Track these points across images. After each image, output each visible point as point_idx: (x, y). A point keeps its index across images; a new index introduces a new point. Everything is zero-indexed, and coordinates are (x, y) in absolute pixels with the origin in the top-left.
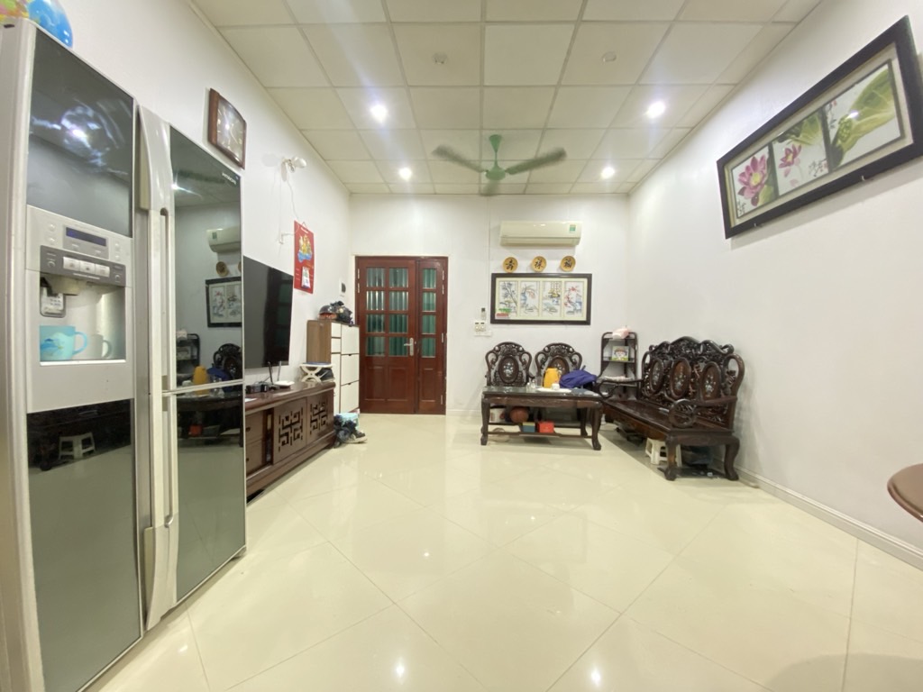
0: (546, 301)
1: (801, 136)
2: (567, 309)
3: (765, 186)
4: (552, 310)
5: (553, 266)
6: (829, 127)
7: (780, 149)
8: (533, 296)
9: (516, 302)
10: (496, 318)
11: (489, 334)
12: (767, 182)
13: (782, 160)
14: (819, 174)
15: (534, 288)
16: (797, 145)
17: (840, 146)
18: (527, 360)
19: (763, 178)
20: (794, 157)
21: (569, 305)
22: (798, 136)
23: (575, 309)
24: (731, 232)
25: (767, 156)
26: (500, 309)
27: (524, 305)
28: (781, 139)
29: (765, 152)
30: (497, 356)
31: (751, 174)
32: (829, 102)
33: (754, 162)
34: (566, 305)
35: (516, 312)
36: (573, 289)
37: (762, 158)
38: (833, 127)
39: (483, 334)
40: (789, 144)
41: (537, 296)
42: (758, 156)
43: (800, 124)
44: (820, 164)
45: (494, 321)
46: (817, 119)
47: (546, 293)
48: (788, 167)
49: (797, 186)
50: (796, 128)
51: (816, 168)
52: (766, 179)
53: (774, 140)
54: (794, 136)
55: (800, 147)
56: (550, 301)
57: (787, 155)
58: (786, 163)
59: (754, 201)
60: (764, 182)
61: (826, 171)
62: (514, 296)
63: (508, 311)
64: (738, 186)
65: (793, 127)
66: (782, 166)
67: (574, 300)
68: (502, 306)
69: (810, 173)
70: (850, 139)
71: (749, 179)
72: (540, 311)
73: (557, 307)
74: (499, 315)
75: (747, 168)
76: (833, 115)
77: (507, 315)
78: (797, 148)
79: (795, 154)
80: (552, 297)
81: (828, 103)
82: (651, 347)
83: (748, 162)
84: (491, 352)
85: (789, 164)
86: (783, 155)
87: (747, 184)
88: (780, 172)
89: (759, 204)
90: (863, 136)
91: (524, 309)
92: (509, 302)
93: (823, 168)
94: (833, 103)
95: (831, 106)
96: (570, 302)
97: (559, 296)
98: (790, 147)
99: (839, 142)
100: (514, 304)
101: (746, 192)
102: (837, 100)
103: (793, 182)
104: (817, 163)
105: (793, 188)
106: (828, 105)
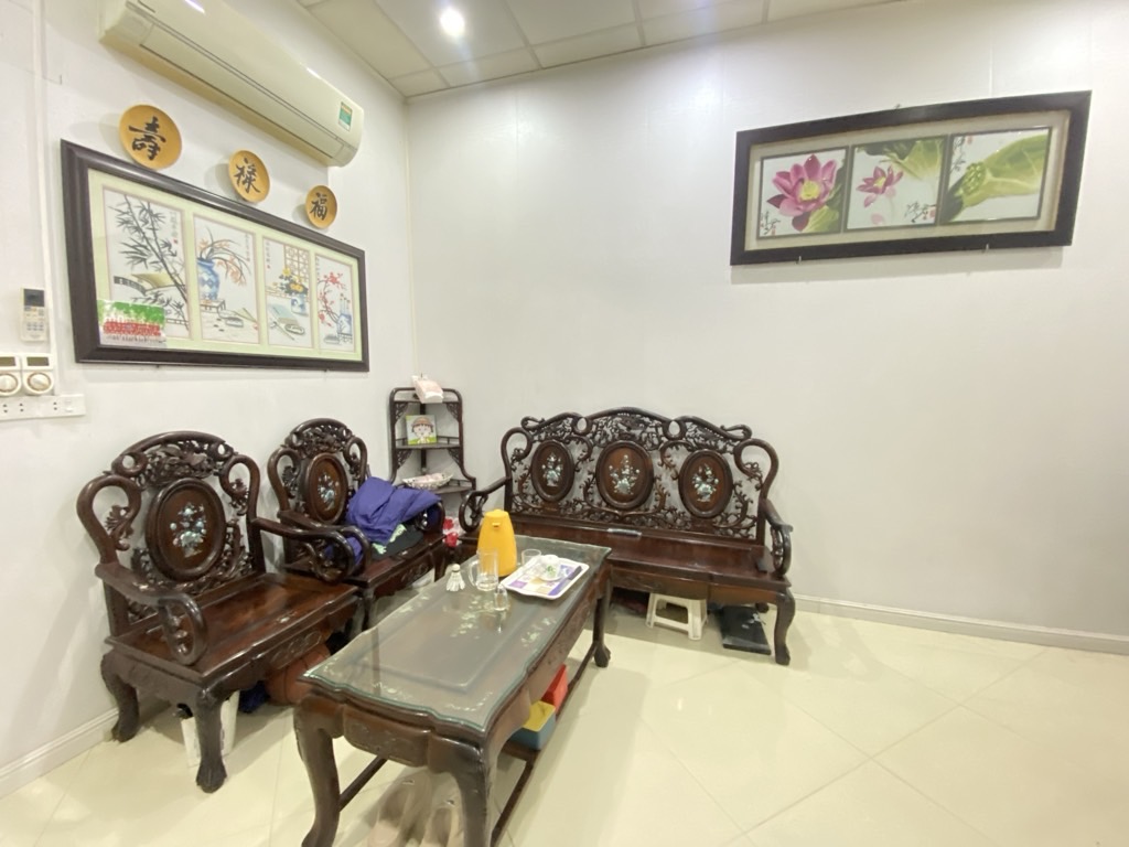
0: (273, 300)
1: (906, 159)
2: (325, 330)
3: (826, 207)
4: (291, 328)
5: (283, 199)
6: (953, 166)
7: (865, 165)
8: (239, 276)
9: (182, 288)
10: (106, 339)
11: (77, 409)
12: (829, 203)
13: (866, 180)
14: (919, 221)
15: (240, 251)
16: (896, 170)
17: (960, 197)
18: (247, 482)
19: (826, 193)
20: (886, 184)
21: (327, 318)
22: (902, 157)
23: (340, 333)
24: (742, 256)
25: (839, 165)
26: (119, 306)
27: (211, 302)
28: (874, 149)
29: (838, 157)
30: (134, 495)
31: (802, 180)
32: (964, 135)
33: (813, 164)
34: (322, 317)
35: (187, 324)
36: (334, 281)
37: (830, 164)
38: (958, 169)
39: (40, 408)
40: (883, 162)
41: (250, 279)
42: (823, 158)
43: (910, 143)
44: (925, 208)
45: (89, 349)
46: (938, 146)
47: (274, 276)
48: (873, 195)
49: (881, 224)
50: (902, 146)
51: (919, 212)
52: (828, 197)
53: (860, 146)
54: (895, 155)
55: (900, 175)
56: (284, 301)
57: (876, 177)
58: (868, 185)
59: (800, 222)
60: (825, 199)
61: (931, 220)
62: (175, 265)
63: (155, 318)
64: (771, 190)
65: (898, 142)
66: (862, 188)
67: (336, 308)
68: (127, 295)
69: (906, 215)
70: (975, 195)
71: (796, 187)
72: (264, 325)
73: (304, 322)
74: (113, 327)
75: (797, 168)
76: (963, 154)
77: (155, 330)
78: (895, 175)
79: (889, 182)
80: (289, 291)
81: (959, 135)
82: (525, 421)
83: (802, 160)
84: (100, 484)
85: (876, 191)
86: (870, 175)
87: (792, 192)
88: (857, 198)
89: (807, 230)
90: (994, 197)
91: (212, 316)
92: (157, 284)
93: (928, 216)
94: (967, 138)
95: (963, 141)
96: (329, 312)
97: (305, 291)
98: (884, 167)
99: (961, 192)
100: (173, 294)
101: (784, 204)
102: (975, 138)
103: (876, 217)
104: (921, 206)
105: (874, 226)
106: (960, 138)
